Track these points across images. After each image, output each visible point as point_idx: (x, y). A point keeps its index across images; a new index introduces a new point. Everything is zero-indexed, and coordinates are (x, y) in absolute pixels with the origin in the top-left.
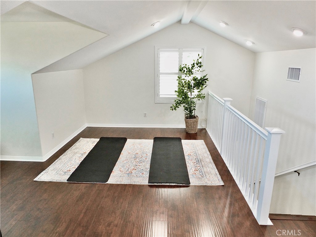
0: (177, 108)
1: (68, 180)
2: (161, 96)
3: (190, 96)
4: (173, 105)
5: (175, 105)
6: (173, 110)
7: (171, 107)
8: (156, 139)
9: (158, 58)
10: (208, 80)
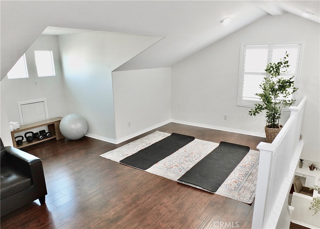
0: (256, 114)
1: (120, 162)
2: (243, 98)
3: (273, 101)
4: (252, 109)
5: (254, 109)
6: (251, 115)
7: (250, 112)
8: (222, 144)
9: (244, 56)
10: (293, 84)
